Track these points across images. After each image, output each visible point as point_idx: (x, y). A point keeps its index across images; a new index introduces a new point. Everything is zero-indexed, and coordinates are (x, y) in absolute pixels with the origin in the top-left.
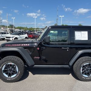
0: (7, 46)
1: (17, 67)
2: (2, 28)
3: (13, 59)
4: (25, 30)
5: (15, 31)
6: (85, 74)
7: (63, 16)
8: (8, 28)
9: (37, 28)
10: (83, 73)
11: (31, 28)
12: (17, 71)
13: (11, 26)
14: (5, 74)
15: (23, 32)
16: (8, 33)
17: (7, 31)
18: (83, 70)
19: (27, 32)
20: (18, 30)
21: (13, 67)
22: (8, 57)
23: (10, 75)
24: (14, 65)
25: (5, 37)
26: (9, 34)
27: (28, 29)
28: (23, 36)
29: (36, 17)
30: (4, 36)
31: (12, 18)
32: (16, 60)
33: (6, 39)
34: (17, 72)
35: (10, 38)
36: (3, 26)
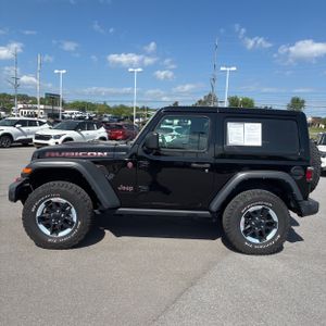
0: (50, 157)
1: (73, 210)
2: (20, 106)
3: (63, 188)
4: (101, 114)
5: (63, 117)
6: (253, 236)
7: (234, 69)
8: (41, 104)
9: (143, 109)
10: (246, 232)
11: (123, 107)
12: (75, 220)
13: (52, 99)
14: (42, 227)
15: (91, 118)
16: (41, 124)
17: (36, 116)
18: (246, 224)
19: (107, 119)
20: (76, 113)
21: (63, 210)
22: (51, 183)
23: (55, 230)
24: (67, 205)
25: (33, 137)
26: (47, 126)
27: (109, 110)
28: (91, 133)
29: (140, 70)
30: (29, 134)
31: (56, 71)
32: (72, 192)
33: (34, 141)
34: (73, 223)
35: (48, 138)
36: (24, 99)
